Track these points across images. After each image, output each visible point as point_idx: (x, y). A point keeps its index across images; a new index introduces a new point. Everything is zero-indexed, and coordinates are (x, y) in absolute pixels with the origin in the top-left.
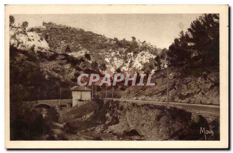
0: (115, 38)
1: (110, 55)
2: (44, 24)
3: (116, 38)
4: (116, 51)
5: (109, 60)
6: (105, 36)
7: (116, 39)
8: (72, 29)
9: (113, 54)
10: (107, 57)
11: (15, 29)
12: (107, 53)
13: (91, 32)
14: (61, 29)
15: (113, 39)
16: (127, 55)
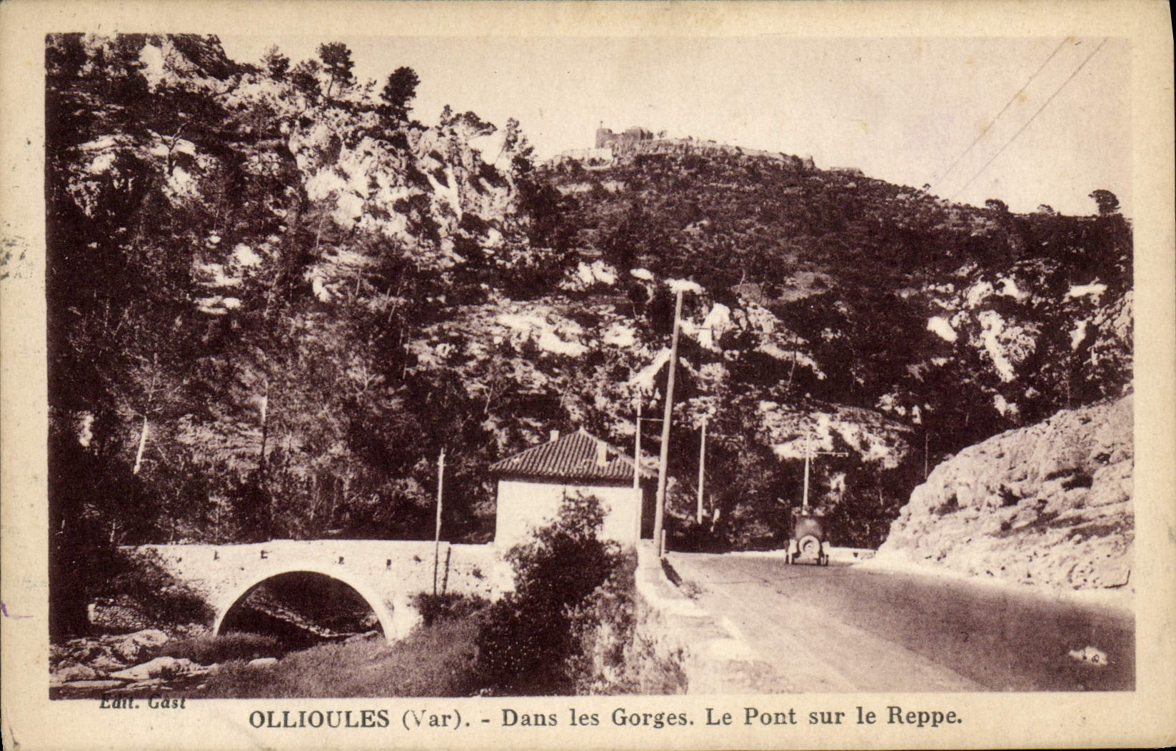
0: (989, 202)
1: (961, 297)
2: (606, 136)
3: (1000, 203)
4: (999, 275)
5: (955, 329)
6: (932, 192)
7: (998, 210)
8: (750, 158)
9: (978, 292)
10: (939, 312)
11: (343, 115)
12: (941, 289)
13: (850, 175)
14: (691, 161)
15: (981, 205)
16: (1066, 300)
